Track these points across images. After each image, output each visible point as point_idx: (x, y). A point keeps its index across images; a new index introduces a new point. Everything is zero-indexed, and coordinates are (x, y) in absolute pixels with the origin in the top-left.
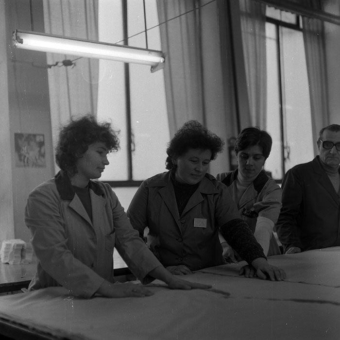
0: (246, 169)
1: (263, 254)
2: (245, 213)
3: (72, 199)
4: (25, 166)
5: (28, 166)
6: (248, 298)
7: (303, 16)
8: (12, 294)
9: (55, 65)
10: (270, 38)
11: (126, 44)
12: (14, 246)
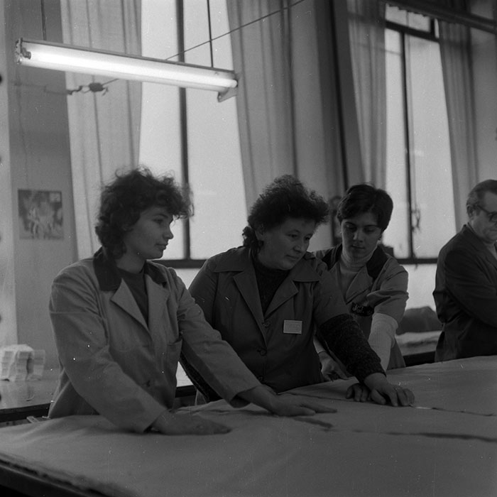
0: (352, 246)
1: (381, 367)
2: (355, 309)
3: (116, 290)
4: (33, 237)
5: (38, 237)
6: (358, 431)
7: (439, 21)
8: (14, 424)
9: (78, 91)
10: (392, 52)
11: (181, 59)
12: (17, 355)
